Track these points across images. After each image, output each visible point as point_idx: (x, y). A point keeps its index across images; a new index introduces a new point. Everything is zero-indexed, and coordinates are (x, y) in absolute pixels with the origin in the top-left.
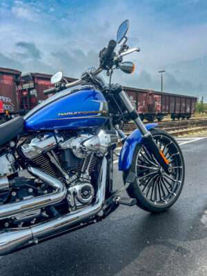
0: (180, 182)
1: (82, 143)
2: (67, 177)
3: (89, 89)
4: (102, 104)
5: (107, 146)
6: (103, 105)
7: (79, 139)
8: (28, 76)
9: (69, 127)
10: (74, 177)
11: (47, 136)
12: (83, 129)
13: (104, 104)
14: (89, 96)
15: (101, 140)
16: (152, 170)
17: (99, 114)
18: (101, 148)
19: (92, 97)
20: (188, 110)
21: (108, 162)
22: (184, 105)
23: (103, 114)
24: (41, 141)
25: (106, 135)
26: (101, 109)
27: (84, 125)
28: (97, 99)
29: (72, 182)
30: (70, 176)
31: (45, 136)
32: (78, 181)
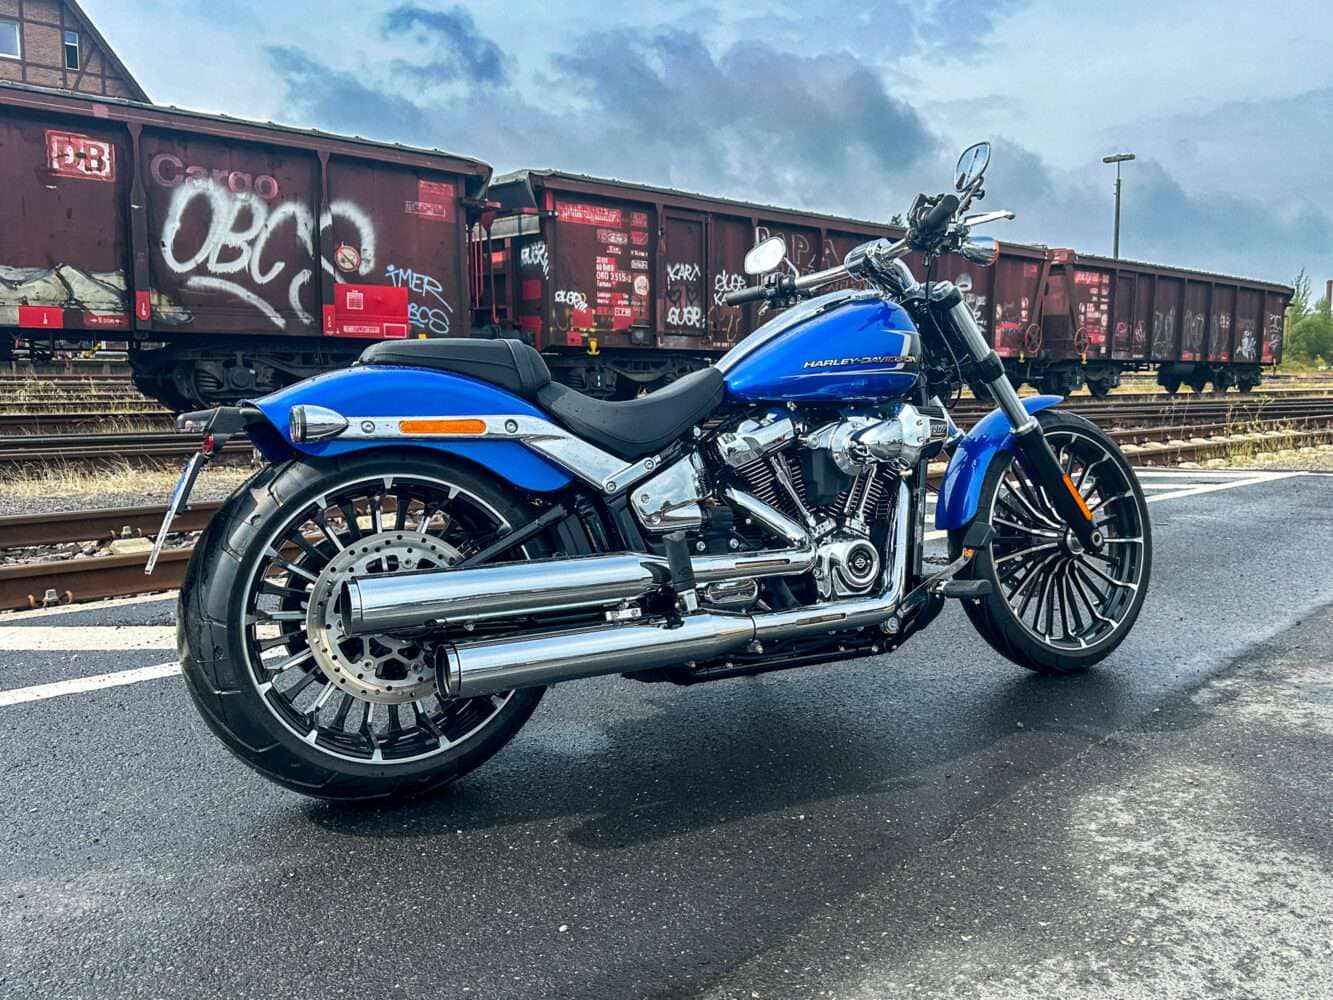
0: (1135, 587)
1: (856, 437)
2: (812, 521)
3: (875, 300)
4: (907, 340)
5: (921, 444)
6: (909, 340)
7: (847, 428)
8: (518, 184)
9: (818, 397)
10: (829, 525)
11: (774, 416)
12: (853, 403)
13: (913, 336)
14: (873, 319)
15: (906, 430)
16: (1041, 539)
17: (900, 366)
18: (906, 451)
19: (881, 322)
20: (1246, 347)
21: (911, 497)
22: (1225, 322)
23: (909, 367)
24: (761, 427)
25: (919, 418)
26: (905, 352)
27: (860, 392)
28: (892, 326)
29: (826, 535)
30: (820, 521)
31: (770, 416)
32: (839, 534)
